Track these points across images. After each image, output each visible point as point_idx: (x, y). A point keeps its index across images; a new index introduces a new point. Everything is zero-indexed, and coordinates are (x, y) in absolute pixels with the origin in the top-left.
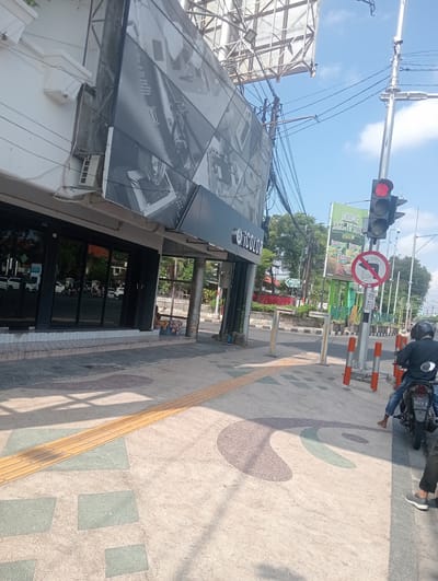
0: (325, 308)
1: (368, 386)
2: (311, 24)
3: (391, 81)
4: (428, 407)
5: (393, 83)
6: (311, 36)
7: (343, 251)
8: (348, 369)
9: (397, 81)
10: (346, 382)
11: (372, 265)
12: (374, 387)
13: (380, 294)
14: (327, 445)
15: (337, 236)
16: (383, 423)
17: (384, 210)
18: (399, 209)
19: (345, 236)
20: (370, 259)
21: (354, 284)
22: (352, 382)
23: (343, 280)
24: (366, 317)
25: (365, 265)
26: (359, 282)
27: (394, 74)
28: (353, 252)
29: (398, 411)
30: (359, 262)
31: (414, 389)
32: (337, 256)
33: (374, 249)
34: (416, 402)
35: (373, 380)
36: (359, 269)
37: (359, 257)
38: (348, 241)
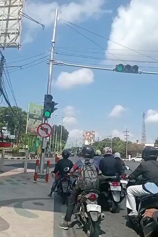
0: (27, 147)
1: (44, 180)
2: (18, 28)
3: (51, 57)
4: (68, 186)
5: (52, 57)
6: (18, 33)
7: (34, 123)
8: (36, 174)
9: (53, 57)
10: (35, 179)
11: (45, 129)
12: (47, 180)
13: (49, 140)
15: (31, 116)
16: (50, 195)
17: (50, 105)
18: (55, 107)
19: (35, 117)
20: (45, 126)
21: (38, 137)
22: (38, 179)
23: (35, 135)
24: (43, 151)
25: (42, 129)
26: (40, 136)
27: (52, 54)
28: (39, 123)
29: (56, 189)
30: (40, 127)
31: (62, 179)
32: (32, 125)
33: (46, 122)
34: (63, 185)
35: (46, 177)
36: (40, 131)
37: (40, 126)
38: (36, 119)
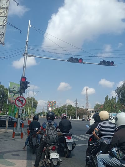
1: (20, 137)
2: (3, 32)
3: (25, 51)
4: (36, 141)
5: (26, 52)
6: (3, 35)
7: (13, 96)
8: (14, 133)
9: (27, 51)
10: (13, 137)
11: (21, 101)
12: (22, 137)
13: (24, 108)
14: (6, 160)
15: (11, 92)
16: (24, 148)
17: (24, 85)
18: (28, 85)
19: (13, 92)
20: (20, 99)
21: (16, 106)
22: (15, 137)
23: (13, 105)
24: (19, 116)
25: (19, 101)
26: (17, 105)
27: (26, 49)
28: (16, 96)
29: (28, 144)
30: (17, 100)
31: (32, 136)
32: (11, 97)
33: (21, 96)
34: (33, 140)
35: (21, 135)
36: (17, 102)
37: (17, 98)
38: (15, 93)
